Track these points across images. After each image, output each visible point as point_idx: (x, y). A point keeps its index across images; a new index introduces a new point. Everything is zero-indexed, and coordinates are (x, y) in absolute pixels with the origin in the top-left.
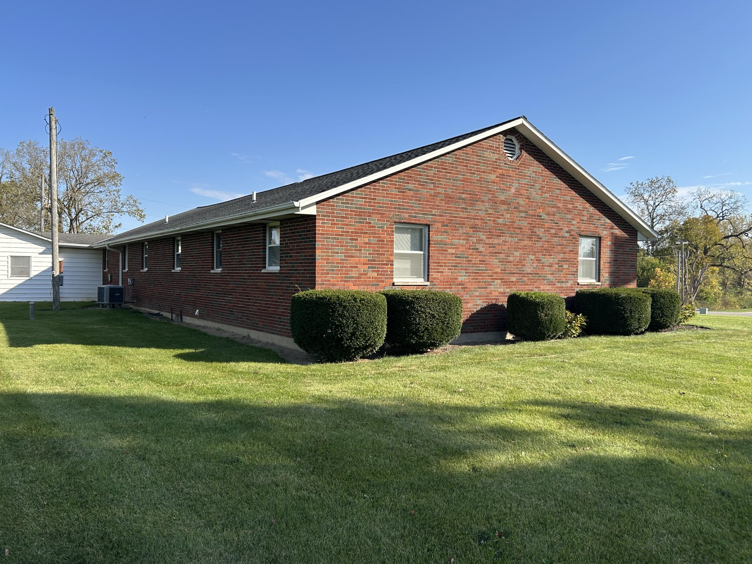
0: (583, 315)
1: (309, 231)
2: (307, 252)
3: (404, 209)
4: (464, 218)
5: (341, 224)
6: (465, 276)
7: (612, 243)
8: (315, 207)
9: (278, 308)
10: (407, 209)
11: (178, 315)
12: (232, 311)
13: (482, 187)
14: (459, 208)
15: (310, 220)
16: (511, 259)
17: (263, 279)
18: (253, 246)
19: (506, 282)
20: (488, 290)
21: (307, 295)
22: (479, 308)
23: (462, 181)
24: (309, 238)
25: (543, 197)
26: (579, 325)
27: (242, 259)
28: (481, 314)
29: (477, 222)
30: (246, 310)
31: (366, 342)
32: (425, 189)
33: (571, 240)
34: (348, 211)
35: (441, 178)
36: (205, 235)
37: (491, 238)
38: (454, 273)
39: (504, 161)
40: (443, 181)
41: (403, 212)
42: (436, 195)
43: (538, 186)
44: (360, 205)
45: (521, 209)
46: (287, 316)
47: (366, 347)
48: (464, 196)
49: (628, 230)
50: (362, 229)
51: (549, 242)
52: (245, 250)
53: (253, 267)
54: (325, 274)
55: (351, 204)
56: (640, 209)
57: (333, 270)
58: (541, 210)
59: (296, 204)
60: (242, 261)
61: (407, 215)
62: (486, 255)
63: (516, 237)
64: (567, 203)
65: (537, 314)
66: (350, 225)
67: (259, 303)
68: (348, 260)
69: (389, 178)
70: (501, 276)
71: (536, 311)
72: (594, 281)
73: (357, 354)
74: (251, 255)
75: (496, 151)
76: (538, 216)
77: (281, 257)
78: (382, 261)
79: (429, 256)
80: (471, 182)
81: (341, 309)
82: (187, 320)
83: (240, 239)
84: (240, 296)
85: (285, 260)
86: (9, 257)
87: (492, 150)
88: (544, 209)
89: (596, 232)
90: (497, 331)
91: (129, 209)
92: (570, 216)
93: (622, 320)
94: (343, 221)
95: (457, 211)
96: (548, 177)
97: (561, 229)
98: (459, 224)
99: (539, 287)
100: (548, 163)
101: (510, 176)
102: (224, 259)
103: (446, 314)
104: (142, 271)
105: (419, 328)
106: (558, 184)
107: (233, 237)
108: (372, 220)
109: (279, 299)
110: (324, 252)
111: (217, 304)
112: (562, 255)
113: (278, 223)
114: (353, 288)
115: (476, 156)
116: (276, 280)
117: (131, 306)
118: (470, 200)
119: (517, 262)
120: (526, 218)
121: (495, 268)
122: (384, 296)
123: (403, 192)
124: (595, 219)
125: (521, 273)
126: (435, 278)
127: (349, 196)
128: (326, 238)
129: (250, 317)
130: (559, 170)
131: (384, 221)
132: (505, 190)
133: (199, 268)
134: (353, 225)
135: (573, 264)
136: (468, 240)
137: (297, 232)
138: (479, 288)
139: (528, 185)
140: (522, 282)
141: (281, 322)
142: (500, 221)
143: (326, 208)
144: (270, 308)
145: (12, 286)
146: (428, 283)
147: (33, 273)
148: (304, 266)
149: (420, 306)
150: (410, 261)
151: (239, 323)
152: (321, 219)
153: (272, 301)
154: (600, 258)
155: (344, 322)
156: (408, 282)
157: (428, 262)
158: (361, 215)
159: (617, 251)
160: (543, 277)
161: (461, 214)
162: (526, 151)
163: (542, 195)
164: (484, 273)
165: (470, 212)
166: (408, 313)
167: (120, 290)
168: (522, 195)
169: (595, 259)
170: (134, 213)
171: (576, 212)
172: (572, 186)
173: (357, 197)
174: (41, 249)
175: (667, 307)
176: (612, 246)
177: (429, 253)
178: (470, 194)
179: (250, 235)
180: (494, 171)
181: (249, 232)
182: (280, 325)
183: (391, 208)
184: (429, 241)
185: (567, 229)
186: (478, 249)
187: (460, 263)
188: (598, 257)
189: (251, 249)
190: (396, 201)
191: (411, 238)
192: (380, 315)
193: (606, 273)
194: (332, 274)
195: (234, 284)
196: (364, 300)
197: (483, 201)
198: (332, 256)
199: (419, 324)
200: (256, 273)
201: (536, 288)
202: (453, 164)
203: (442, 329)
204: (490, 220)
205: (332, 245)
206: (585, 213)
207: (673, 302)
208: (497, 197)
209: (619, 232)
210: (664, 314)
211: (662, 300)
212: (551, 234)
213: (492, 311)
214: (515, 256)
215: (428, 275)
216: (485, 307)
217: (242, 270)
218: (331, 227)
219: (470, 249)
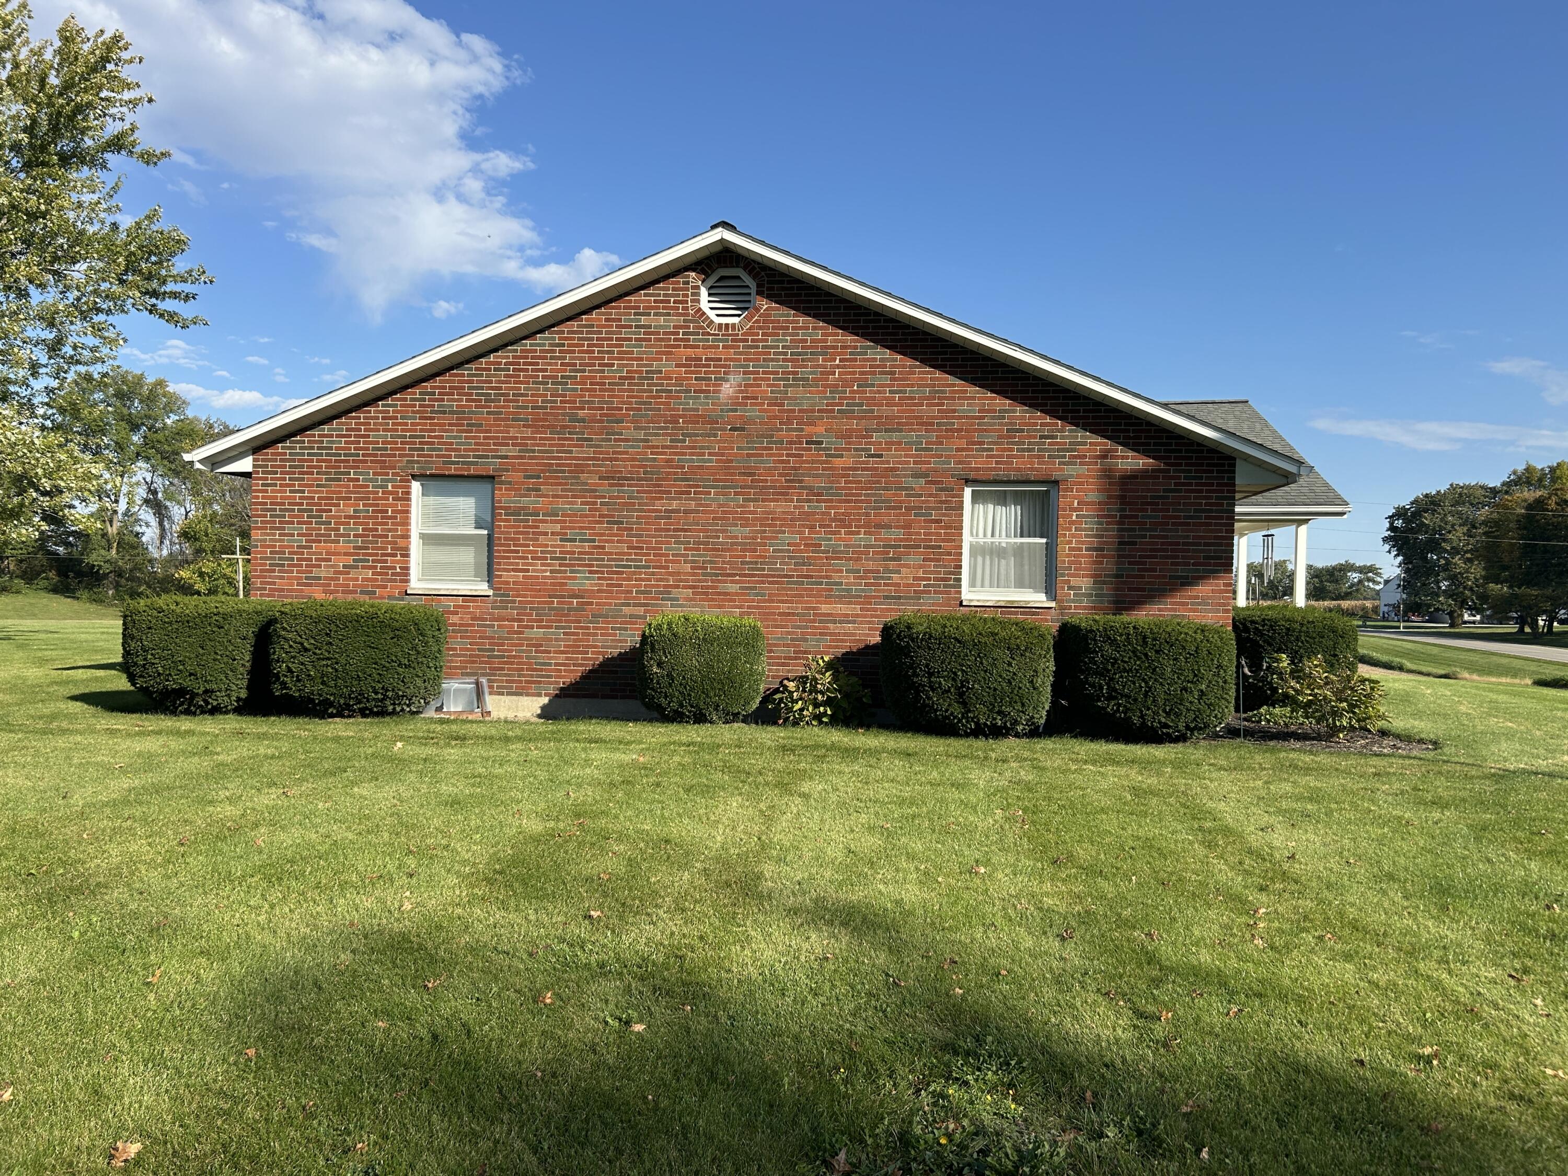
4: (584, 459)
5: (300, 485)
6: (588, 578)
8: (249, 458)
10: (441, 450)
14: (570, 439)
16: (722, 542)
25: (828, 398)
34: (312, 461)
37: (661, 498)
38: (559, 572)
39: (701, 327)
43: (809, 373)
44: (337, 448)
45: (754, 429)
50: (340, 492)
51: (847, 501)
54: (267, 571)
55: (319, 448)
57: (283, 566)
58: (821, 429)
59: (188, 458)
61: (439, 462)
63: (736, 493)
64: (914, 405)
66: (317, 486)
68: (311, 548)
70: (691, 581)
72: (1034, 598)
76: (809, 442)
78: (385, 548)
79: (494, 539)
80: (603, 384)
87: (665, 308)
88: (830, 424)
89: (1032, 469)
92: (930, 436)
94: (303, 479)
96: (846, 347)
98: (568, 472)
99: (816, 609)
101: (720, 360)
106: (883, 360)
108: (362, 474)
118: (601, 421)
119: (743, 549)
120: (770, 449)
121: (674, 562)
124: (1033, 436)
125: (755, 575)
126: (507, 583)
128: (268, 510)
130: (887, 328)
131: (387, 474)
132: (702, 392)
134: (322, 486)
135: (939, 554)
136: (595, 503)
139: (776, 373)
140: (757, 595)
143: (270, 458)
154: (1058, 536)
156: (439, 589)
157: (494, 551)
158: (339, 467)
160: (828, 583)
161: (576, 452)
162: (769, 297)
163: (825, 392)
164: (641, 573)
165: (601, 447)
168: (755, 398)
169: (1043, 540)
171: (952, 423)
173: (331, 436)
176: (1110, 503)
178: (601, 409)
180: (668, 353)
183: (404, 449)
184: (495, 508)
186: (622, 522)
187: (574, 553)
188: (1054, 535)
193: (1082, 576)
198: (281, 541)
201: (808, 609)
202: (552, 351)
204: (656, 460)
205: (280, 522)
208: (678, 410)
212: (857, 482)
214: (736, 537)
215: (494, 576)
218: (279, 491)
219: (600, 523)
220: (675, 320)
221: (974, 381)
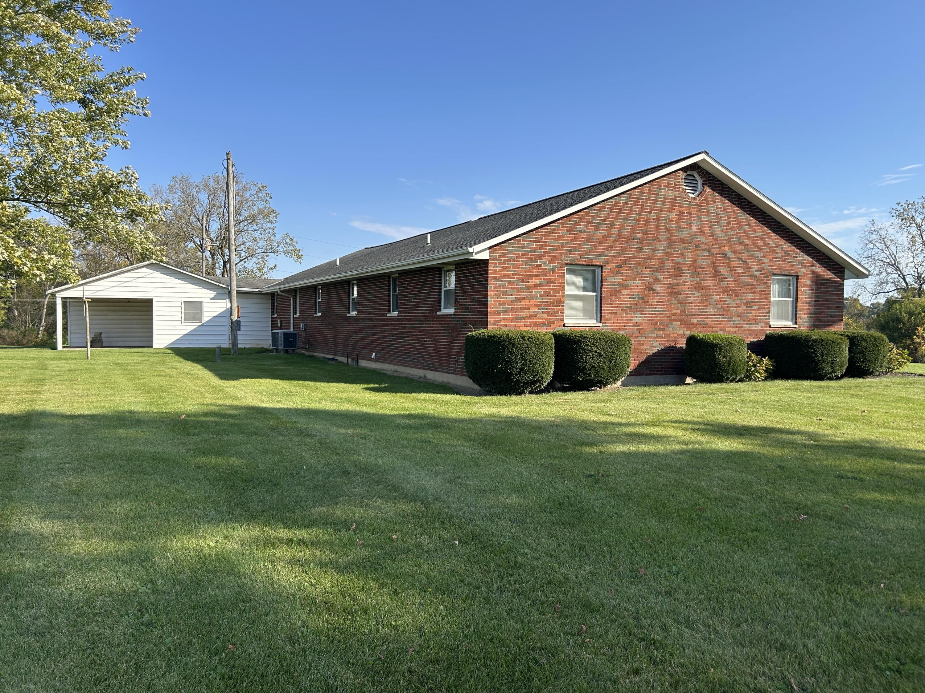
0: (770, 358)
1: (482, 274)
2: (480, 295)
3: (576, 251)
4: (640, 258)
5: (513, 268)
6: (640, 317)
7: (812, 282)
8: (488, 251)
9: (453, 349)
10: (579, 251)
11: (353, 359)
12: (409, 353)
13: (659, 226)
14: (634, 248)
15: (483, 264)
16: (692, 299)
17: (438, 321)
18: (429, 290)
19: (686, 324)
20: (666, 332)
21: (480, 334)
22: (655, 350)
23: (637, 220)
24: (482, 281)
25: (729, 235)
26: (765, 369)
27: (418, 302)
28: (657, 356)
29: (654, 262)
30: (423, 352)
31: (534, 377)
32: (597, 230)
33: (761, 280)
34: (519, 254)
35: (614, 218)
36: (381, 279)
37: (669, 278)
38: (629, 314)
39: (685, 198)
40: (617, 222)
41: (574, 254)
42: (609, 236)
43: (722, 223)
44: (531, 248)
45: (704, 247)
46: (461, 356)
47: (534, 382)
48: (639, 235)
49: (833, 268)
50: (533, 272)
51: (735, 281)
52: (421, 293)
53: (428, 310)
54: (497, 315)
55: (522, 248)
56: (910, 236)
57: (504, 312)
58: (726, 248)
59: (470, 250)
60: (418, 304)
61: (578, 257)
62: (663, 296)
63: (697, 277)
64: (756, 240)
65: (715, 356)
66: (521, 268)
67: (435, 344)
68: (518, 302)
69: (560, 221)
70: (680, 317)
71: (713, 353)
72: (790, 323)
73: (526, 389)
74: (427, 298)
75: (676, 188)
76: (722, 254)
77: (456, 299)
78: (554, 302)
79: (601, 297)
80: (647, 222)
81: (510, 347)
82: (363, 363)
83: (417, 283)
84: (416, 338)
85: (459, 302)
86: (183, 303)
87: (671, 187)
88: (729, 246)
89: (791, 270)
90: (676, 374)
91: (285, 249)
92: (762, 254)
93: (813, 363)
94: (514, 264)
95: (631, 251)
96: (735, 213)
97: (750, 268)
98: (634, 264)
99: (724, 330)
100: (735, 198)
101: (691, 214)
102: (401, 303)
103: (613, 353)
104: (315, 315)
105: (586, 365)
106: (746, 219)
107: (410, 281)
108: (543, 262)
109: (453, 340)
110: (496, 294)
111: (394, 347)
112: (750, 296)
113: (453, 267)
114: (523, 328)
115: (653, 194)
116: (451, 321)
117: (303, 352)
118: (646, 240)
119: (699, 303)
120: (709, 256)
121: (674, 308)
122: (552, 336)
123: (575, 234)
124: (791, 256)
125: (703, 315)
126: (608, 320)
127: (520, 240)
128: (497, 281)
129: (425, 358)
130: (748, 205)
131: (555, 263)
132: (685, 228)
133: (375, 312)
134: (524, 268)
135: (764, 305)
136: (643, 280)
137: (472, 276)
138: (656, 329)
139: (711, 222)
140: (704, 324)
141: (456, 361)
142: (680, 260)
143: (498, 252)
144: (445, 348)
145: (185, 332)
146: (601, 325)
147: (205, 319)
148: (477, 308)
149: (587, 345)
150: (582, 302)
151: (415, 365)
152: (493, 263)
153: (447, 342)
154: (797, 298)
155: (513, 358)
156: (580, 324)
157: (601, 303)
158: (532, 258)
159: (819, 290)
160: (728, 318)
161: (637, 254)
162: (709, 186)
163: (728, 232)
164: (661, 314)
165: (645, 252)
166: (575, 352)
167: (293, 335)
168: (704, 233)
169: (791, 299)
170: (291, 253)
171: (768, 249)
172: (763, 221)
173: (529, 241)
174: (213, 294)
175: (870, 351)
176: (812, 285)
177: (601, 294)
178: (647, 234)
179: (426, 279)
180: (672, 209)
181: (425, 276)
182: (455, 364)
183: (562, 250)
184: (602, 282)
185: (756, 267)
186: (654, 290)
187: (635, 304)
188: (795, 297)
189: (428, 293)
190: (568, 244)
191: (583, 279)
192: (547, 353)
193: (805, 314)
194: (503, 315)
195: (411, 327)
196: (532, 339)
197: (660, 241)
198: (503, 298)
199: (586, 362)
200: (432, 315)
201: (721, 330)
202: (627, 204)
203: (610, 367)
204: (668, 260)
205: (503, 288)
206: (779, 250)
207: (877, 346)
208: (676, 236)
209: (821, 269)
210: (866, 359)
211: (864, 343)
212: (738, 273)
213: (670, 353)
214: (696, 297)
215: (601, 316)
216: (662, 350)
217: (418, 313)
218: (503, 271)
219: (646, 290)
220: (675, 194)
221: (774, 231)
